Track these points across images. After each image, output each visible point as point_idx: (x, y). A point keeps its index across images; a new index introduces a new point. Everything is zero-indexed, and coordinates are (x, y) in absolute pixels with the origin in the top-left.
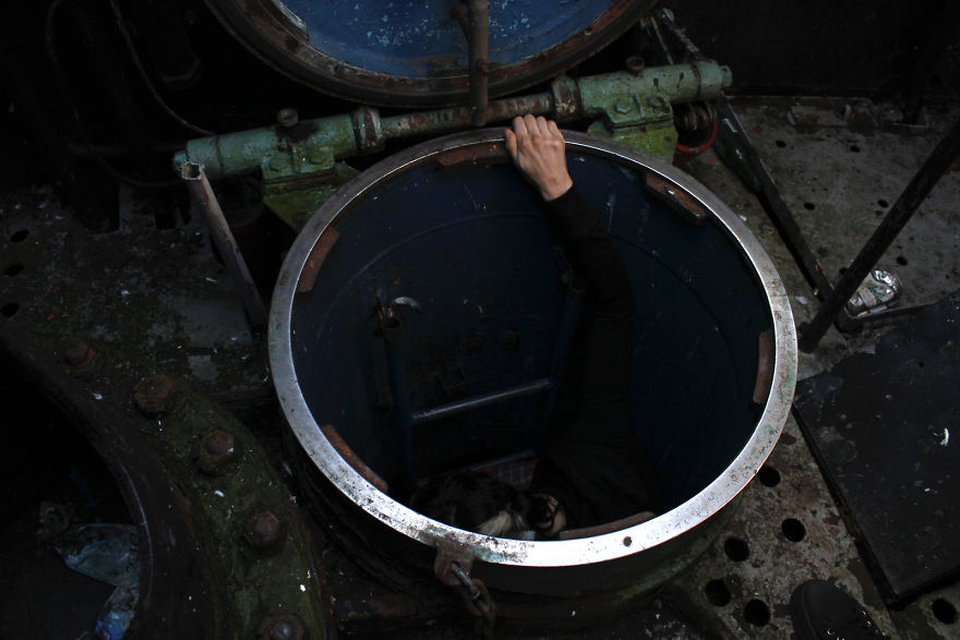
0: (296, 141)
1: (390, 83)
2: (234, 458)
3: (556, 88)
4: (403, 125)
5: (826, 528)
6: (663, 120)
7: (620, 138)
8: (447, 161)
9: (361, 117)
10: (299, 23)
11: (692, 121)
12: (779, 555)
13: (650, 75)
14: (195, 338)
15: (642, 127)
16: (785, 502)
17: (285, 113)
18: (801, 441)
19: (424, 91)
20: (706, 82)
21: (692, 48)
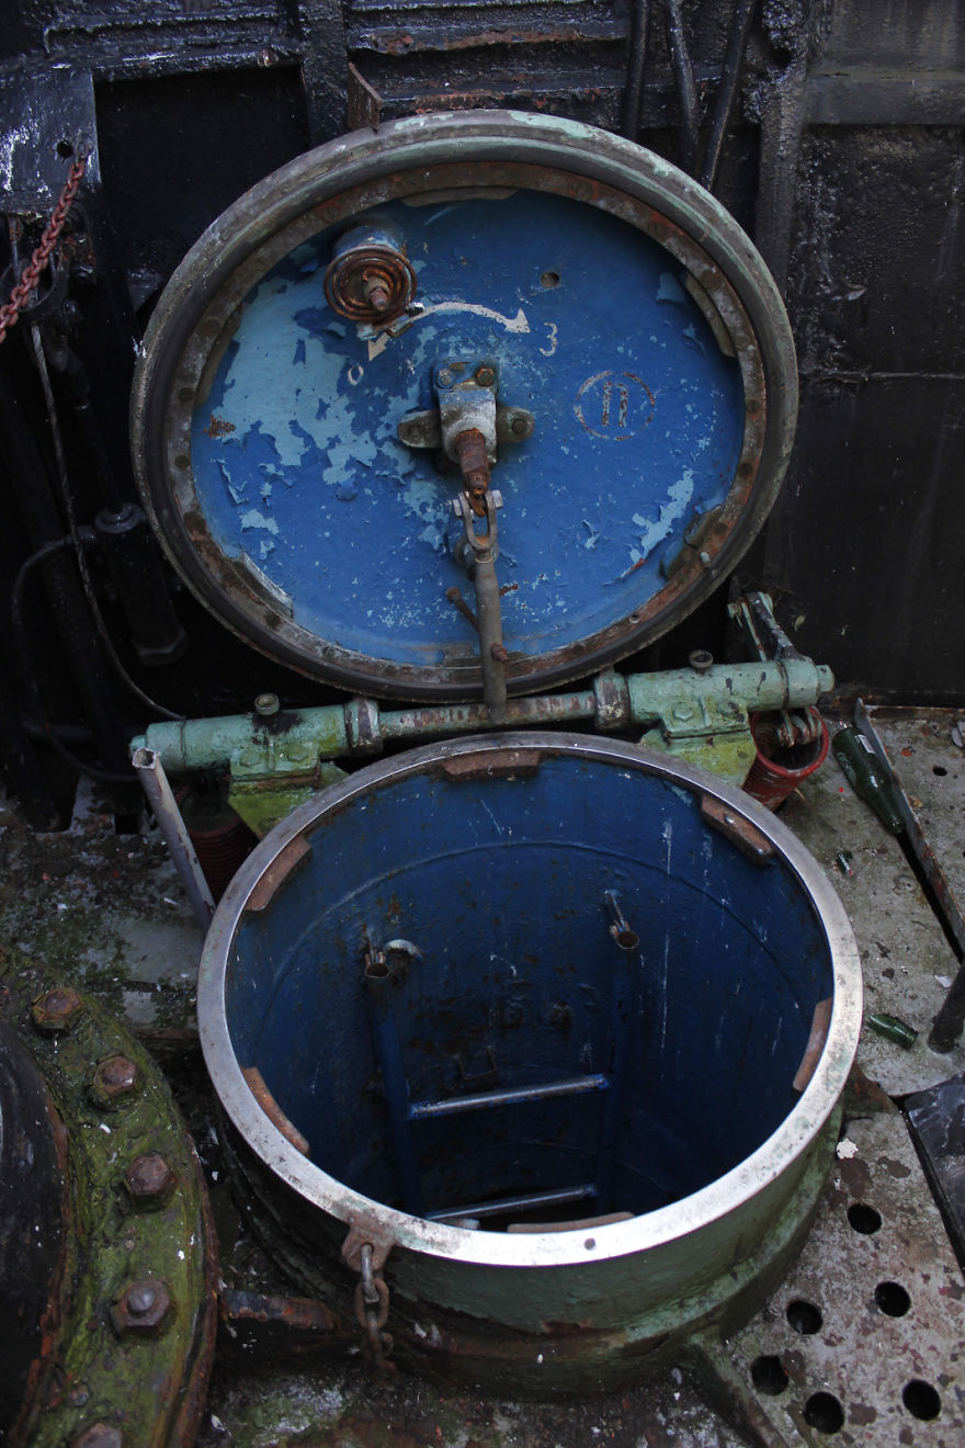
0: (274, 732)
1: (390, 671)
2: (131, 1093)
3: (599, 685)
4: (405, 722)
5: (943, 1301)
6: (735, 731)
7: (677, 750)
8: (455, 769)
9: (354, 708)
10: (282, 597)
11: (787, 734)
12: (866, 1332)
13: (723, 672)
14: (136, 970)
15: (709, 738)
16: (884, 1258)
17: (264, 699)
18: (917, 1174)
19: (433, 683)
20: (795, 685)
21: (784, 641)
